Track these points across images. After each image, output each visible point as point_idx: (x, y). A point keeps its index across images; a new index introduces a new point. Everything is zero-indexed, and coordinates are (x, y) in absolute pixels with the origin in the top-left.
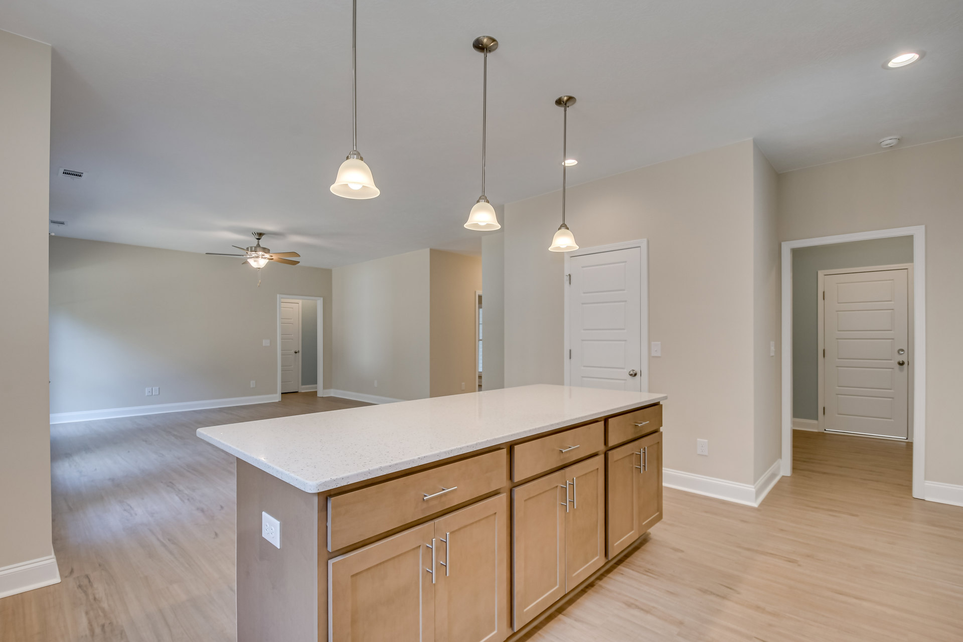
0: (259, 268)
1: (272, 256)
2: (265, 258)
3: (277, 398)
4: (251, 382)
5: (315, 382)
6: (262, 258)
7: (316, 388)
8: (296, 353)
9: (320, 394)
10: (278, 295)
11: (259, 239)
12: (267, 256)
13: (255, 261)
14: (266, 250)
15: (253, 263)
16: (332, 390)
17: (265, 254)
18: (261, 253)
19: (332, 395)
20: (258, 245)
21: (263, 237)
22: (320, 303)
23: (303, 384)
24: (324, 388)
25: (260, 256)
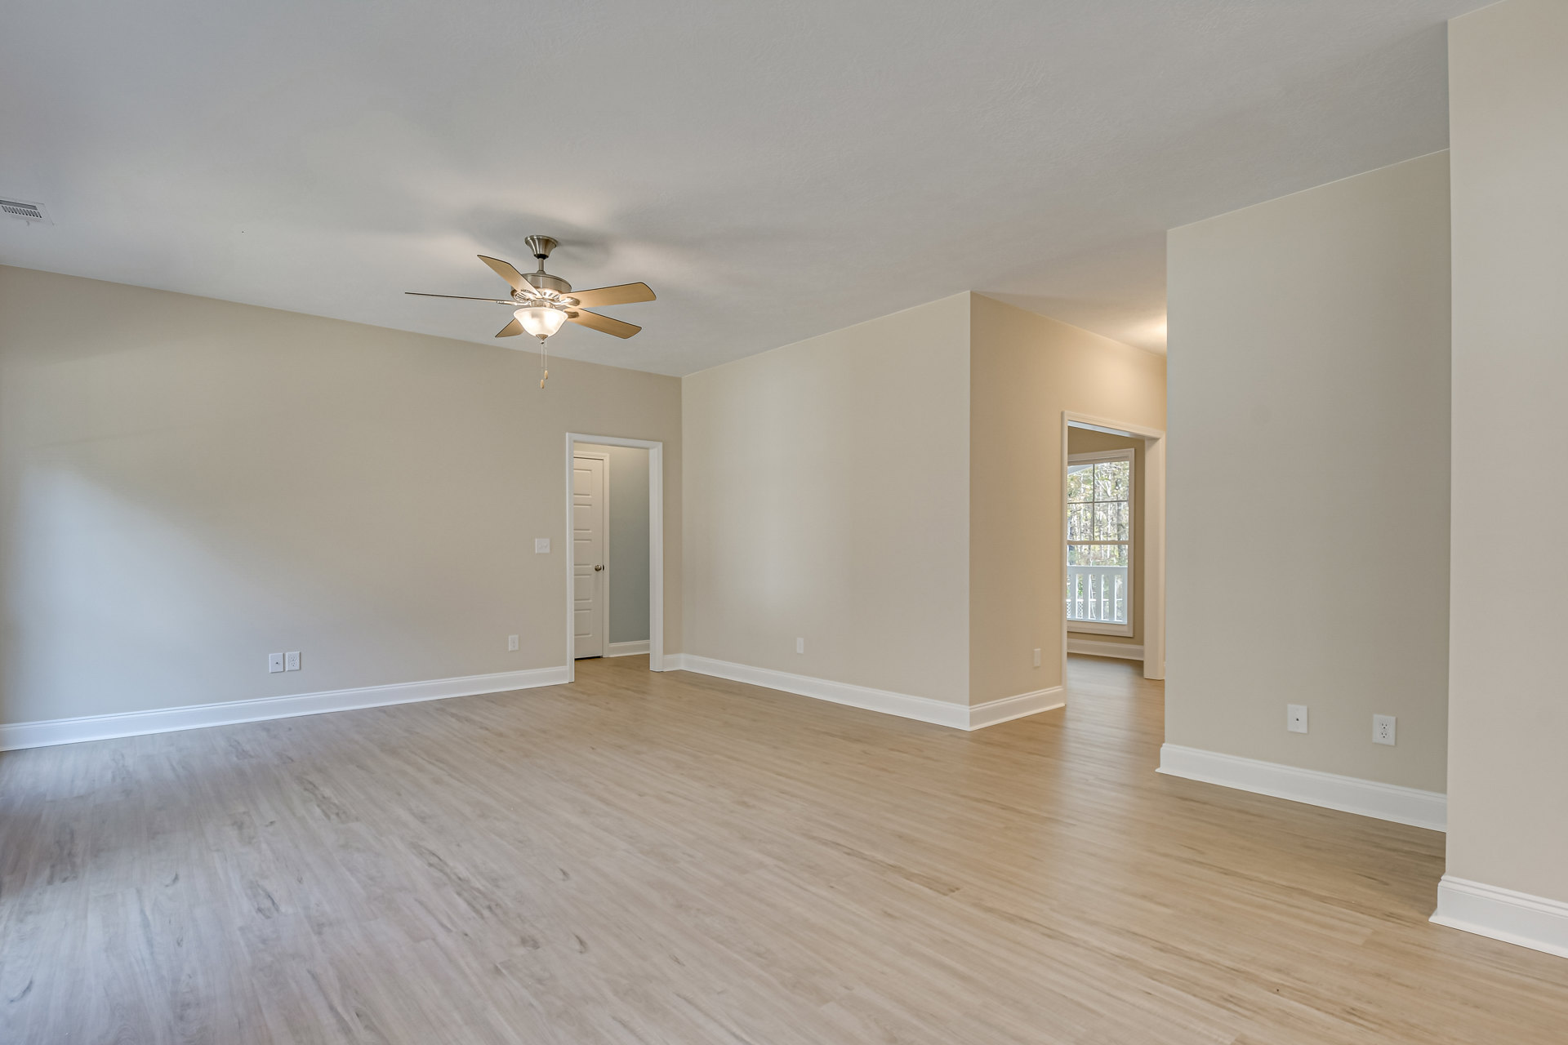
0: (544, 337)
1: (577, 302)
2: (561, 308)
3: (564, 674)
4: (510, 637)
5: (646, 635)
6: (552, 306)
7: (648, 647)
8: (596, 570)
9: (656, 665)
10: (567, 434)
11: (543, 257)
12: (565, 300)
13: (534, 315)
14: (560, 284)
15: (528, 321)
16: (682, 656)
17: (561, 297)
18: (549, 293)
19: (683, 667)
20: (542, 271)
21: (553, 254)
22: (656, 453)
23: (613, 639)
24: (667, 650)
25: (548, 304)
